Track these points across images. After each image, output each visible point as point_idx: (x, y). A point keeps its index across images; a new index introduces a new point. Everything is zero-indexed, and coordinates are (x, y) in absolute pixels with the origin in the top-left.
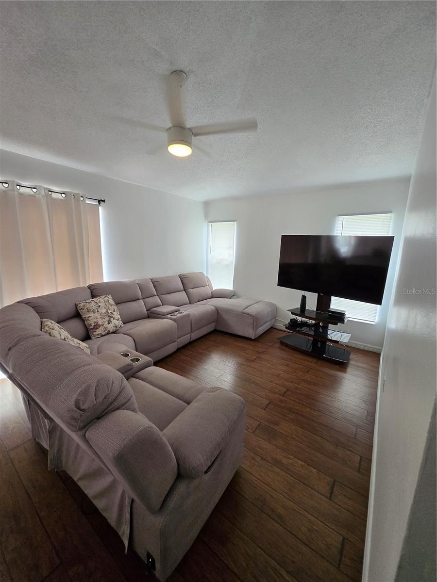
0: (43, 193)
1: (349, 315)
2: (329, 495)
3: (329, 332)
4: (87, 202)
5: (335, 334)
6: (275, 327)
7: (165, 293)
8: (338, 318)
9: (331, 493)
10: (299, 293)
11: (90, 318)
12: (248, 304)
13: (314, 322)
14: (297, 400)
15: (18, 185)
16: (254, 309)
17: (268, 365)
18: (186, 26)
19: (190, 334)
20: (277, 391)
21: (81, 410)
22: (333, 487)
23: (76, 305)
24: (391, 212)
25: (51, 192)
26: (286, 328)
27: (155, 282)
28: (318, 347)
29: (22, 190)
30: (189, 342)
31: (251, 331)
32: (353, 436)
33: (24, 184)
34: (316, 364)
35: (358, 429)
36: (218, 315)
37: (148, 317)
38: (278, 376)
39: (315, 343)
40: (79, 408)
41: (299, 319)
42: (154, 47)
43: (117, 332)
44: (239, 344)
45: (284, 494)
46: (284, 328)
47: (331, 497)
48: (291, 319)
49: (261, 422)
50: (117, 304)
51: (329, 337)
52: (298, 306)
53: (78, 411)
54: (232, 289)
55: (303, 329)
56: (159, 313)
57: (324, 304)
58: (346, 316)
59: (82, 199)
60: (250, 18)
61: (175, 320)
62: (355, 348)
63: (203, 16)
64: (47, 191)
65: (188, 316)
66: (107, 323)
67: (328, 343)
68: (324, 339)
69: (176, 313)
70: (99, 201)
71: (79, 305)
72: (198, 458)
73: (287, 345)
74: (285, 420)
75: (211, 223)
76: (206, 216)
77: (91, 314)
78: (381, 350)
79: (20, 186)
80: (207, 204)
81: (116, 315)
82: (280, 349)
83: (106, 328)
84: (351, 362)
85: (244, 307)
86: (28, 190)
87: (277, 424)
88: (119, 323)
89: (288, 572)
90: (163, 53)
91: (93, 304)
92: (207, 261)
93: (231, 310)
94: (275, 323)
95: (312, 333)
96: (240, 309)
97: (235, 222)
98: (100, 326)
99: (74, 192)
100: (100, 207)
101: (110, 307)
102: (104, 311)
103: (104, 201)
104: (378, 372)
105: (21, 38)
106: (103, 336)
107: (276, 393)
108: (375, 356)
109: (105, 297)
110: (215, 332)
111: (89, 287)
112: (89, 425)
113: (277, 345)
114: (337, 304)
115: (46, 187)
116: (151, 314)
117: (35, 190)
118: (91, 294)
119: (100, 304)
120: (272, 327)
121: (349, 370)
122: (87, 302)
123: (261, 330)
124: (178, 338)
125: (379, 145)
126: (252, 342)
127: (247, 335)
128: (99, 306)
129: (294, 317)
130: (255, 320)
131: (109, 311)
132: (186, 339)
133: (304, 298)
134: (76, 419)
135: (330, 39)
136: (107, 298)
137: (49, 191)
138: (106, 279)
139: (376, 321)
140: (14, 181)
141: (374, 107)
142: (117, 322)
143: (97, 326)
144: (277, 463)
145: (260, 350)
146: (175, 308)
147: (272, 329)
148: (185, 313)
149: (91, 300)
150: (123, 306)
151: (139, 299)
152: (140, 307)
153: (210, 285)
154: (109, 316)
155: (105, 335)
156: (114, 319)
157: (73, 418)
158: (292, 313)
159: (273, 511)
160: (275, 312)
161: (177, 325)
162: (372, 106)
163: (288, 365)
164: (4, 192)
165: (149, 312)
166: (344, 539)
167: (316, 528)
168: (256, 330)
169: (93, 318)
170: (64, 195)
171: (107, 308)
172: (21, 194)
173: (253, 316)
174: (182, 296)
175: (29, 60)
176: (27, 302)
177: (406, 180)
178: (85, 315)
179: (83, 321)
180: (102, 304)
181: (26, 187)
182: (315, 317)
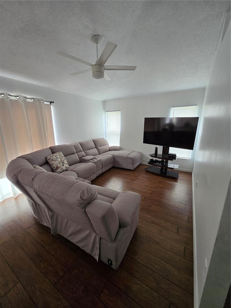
0: (22, 99)
1: (178, 156)
2: (177, 233)
3: (169, 164)
4: (45, 103)
5: (171, 165)
6: (142, 164)
7: (87, 149)
8: (173, 157)
9: (178, 232)
10: (154, 146)
11: (54, 164)
12: (129, 153)
13: (161, 160)
14: (157, 196)
15: (9, 95)
16: (132, 155)
17: (142, 181)
18: (103, 14)
19: (101, 170)
20: (148, 192)
21: (83, 200)
22: (178, 230)
23: (46, 157)
24: (196, 105)
25: (26, 98)
26: (148, 163)
27: (81, 144)
28: (163, 172)
29: (11, 98)
30: (102, 173)
31: (131, 166)
32: (184, 209)
33: (12, 94)
34: (164, 179)
35: (186, 206)
36: (114, 159)
37: (80, 162)
38: (147, 186)
39: (162, 169)
40: (82, 199)
41: (154, 159)
42: (86, 23)
43: (67, 170)
44: (126, 173)
45: (159, 234)
46: (147, 164)
47: (178, 233)
48: (150, 159)
49: (143, 207)
50: (65, 156)
51: (169, 167)
52: (154, 152)
53: (82, 200)
54: (119, 146)
55: (156, 164)
56: (86, 160)
57: (166, 151)
58: (177, 156)
59: (42, 101)
60: (135, 10)
61: (95, 163)
62: (180, 171)
63: (112, 9)
64: (24, 98)
65: (100, 160)
66: (62, 166)
67: (168, 169)
68: (166, 167)
69: (94, 159)
70: (51, 103)
71: (47, 158)
72: (127, 219)
73: (149, 172)
74: (154, 205)
75: (107, 112)
76: (104, 108)
77: (54, 162)
78: (192, 171)
79: (10, 96)
80: (104, 102)
81: (66, 162)
82: (146, 174)
83: (62, 168)
84: (179, 178)
85: (127, 154)
86: (14, 98)
87: (150, 207)
88: (67, 166)
89: (164, 261)
90: (90, 27)
91: (54, 157)
92: (106, 132)
93: (121, 157)
94: (142, 161)
95: (160, 165)
96: (126, 155)
97: (120, 111)
98: (59, 167)
99: (38, 98)
100: (51, 106)
101: (62, 158)
102: (60, 160)
103: (53, 102)
104: (192, 181)
105: (18, 18)
106: (61, 172)
107: (147, 194)
108: (190, 174)
109: (59, 153)
110: (113, 168)
111: (50, 148)
112: (86, 206)
113: (144, 172)
114: (172, 150)
115: (23, 96)
116: (82, 161)
117: (18, 98)
118: (52, 152)
119: (57, 157)
120: (140, 164)
121: (179, 181)
122: (51, 156)
123: (136, 165)
124: (97, 172)
125: (192, 73)
126: (132, 172)
127: (129, 169)
128: (57, 158)
129: (152, 158)
130: (133, 160)
131: (62, 160)
132: (100, 172)
133: (156, 148)
134: (81, 204)
135: (172, 22)
136: (60, 154)
137: (25, 98)
138: (57, 144)
139: (190, 158)
140: (7, 93)
141: (190, 55)
142: (66, 165)
143: (57, 168)
144: (153, 222)
145: (137, 175)
146: (93, 157)
147: (140, 165)
148: (99, 159)
149: (52, 155)
150: (68, 157)
151: (75, 153)
152: (76, 157)
153: (108, 144)
154: (62, 163)
155: (62, 172)
156: (65, 164)
157: (80, 204)
158: (151, 156)
159: (155, 241)
160: (142, 156)
161: (96, 165)
162: (190, 54)
163: (151, 181)
164: (2, 99)
165: (80, 159)
166: (185, 247)
167: (173, 245)
168: (134, 166)
169: (55, 164)
170: (32, 100)
171: (61, 158)
172: (11, 100)
173: (132, 159)
174: (95, 151)
175: (20, 29)
176: (23, 157)
177: (204, 89)
178: (51, 163)
179: (50, 165)
180: (58, 157)
181: (13, 96)
182: (161, 157)
